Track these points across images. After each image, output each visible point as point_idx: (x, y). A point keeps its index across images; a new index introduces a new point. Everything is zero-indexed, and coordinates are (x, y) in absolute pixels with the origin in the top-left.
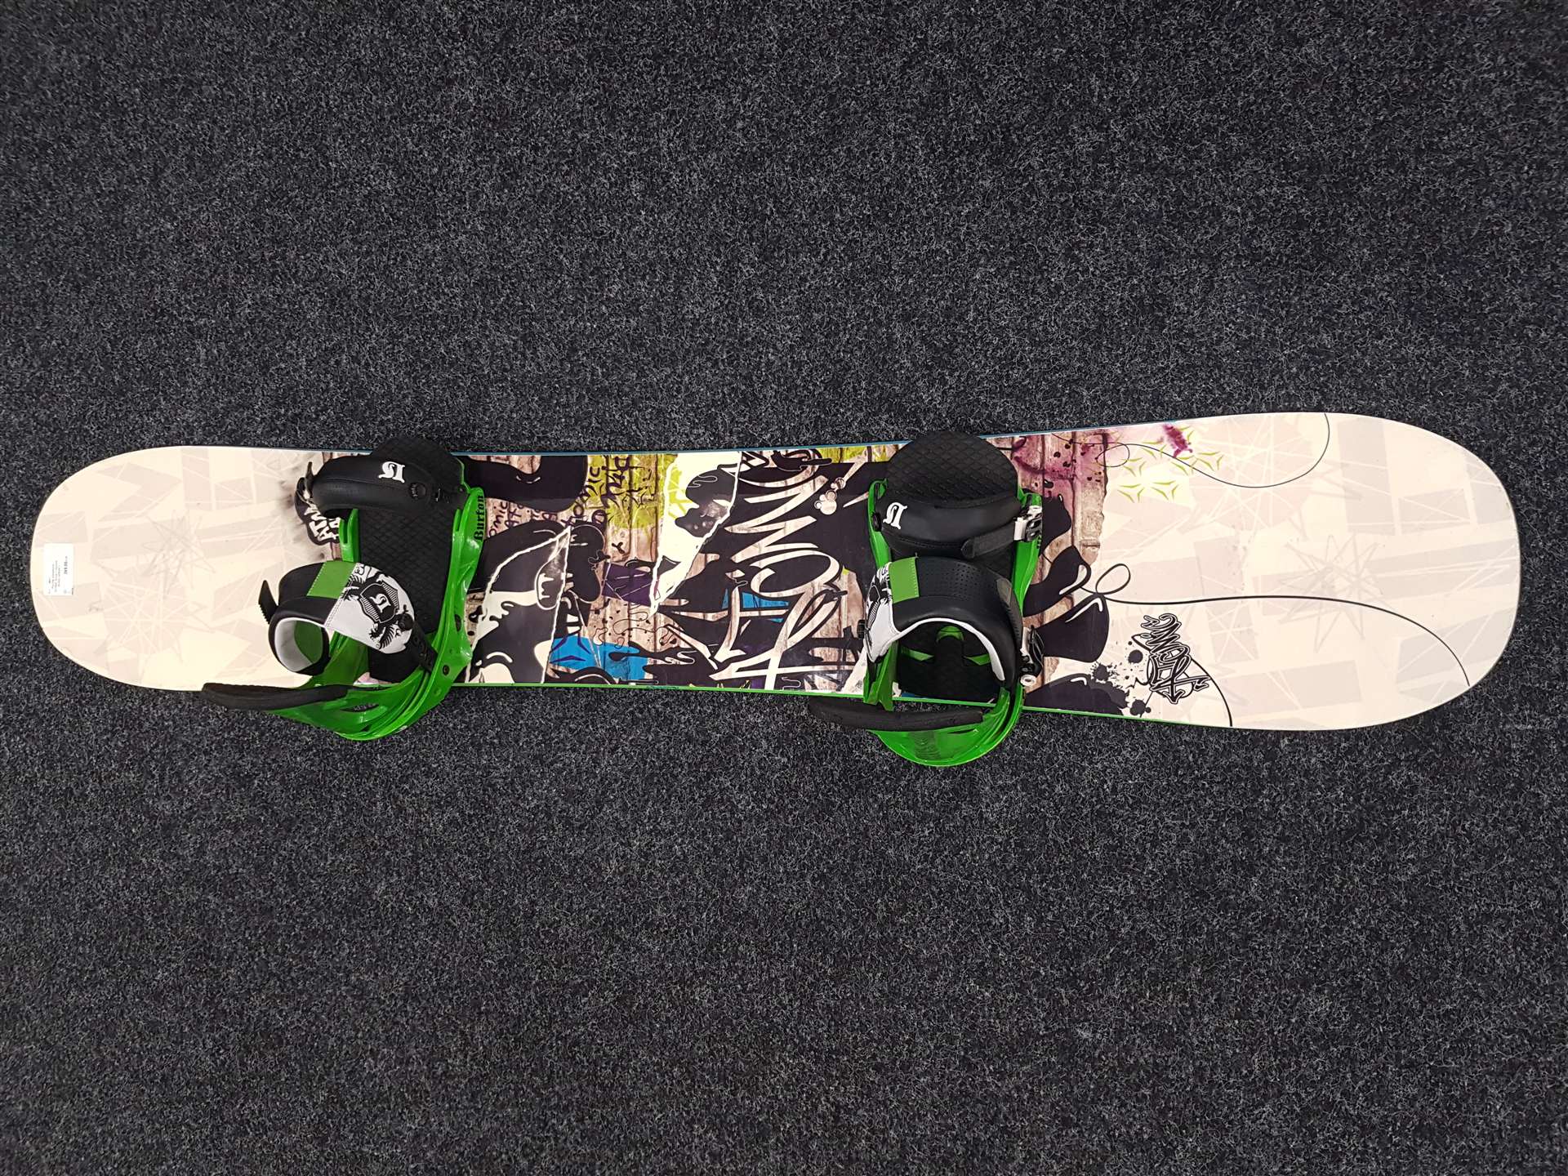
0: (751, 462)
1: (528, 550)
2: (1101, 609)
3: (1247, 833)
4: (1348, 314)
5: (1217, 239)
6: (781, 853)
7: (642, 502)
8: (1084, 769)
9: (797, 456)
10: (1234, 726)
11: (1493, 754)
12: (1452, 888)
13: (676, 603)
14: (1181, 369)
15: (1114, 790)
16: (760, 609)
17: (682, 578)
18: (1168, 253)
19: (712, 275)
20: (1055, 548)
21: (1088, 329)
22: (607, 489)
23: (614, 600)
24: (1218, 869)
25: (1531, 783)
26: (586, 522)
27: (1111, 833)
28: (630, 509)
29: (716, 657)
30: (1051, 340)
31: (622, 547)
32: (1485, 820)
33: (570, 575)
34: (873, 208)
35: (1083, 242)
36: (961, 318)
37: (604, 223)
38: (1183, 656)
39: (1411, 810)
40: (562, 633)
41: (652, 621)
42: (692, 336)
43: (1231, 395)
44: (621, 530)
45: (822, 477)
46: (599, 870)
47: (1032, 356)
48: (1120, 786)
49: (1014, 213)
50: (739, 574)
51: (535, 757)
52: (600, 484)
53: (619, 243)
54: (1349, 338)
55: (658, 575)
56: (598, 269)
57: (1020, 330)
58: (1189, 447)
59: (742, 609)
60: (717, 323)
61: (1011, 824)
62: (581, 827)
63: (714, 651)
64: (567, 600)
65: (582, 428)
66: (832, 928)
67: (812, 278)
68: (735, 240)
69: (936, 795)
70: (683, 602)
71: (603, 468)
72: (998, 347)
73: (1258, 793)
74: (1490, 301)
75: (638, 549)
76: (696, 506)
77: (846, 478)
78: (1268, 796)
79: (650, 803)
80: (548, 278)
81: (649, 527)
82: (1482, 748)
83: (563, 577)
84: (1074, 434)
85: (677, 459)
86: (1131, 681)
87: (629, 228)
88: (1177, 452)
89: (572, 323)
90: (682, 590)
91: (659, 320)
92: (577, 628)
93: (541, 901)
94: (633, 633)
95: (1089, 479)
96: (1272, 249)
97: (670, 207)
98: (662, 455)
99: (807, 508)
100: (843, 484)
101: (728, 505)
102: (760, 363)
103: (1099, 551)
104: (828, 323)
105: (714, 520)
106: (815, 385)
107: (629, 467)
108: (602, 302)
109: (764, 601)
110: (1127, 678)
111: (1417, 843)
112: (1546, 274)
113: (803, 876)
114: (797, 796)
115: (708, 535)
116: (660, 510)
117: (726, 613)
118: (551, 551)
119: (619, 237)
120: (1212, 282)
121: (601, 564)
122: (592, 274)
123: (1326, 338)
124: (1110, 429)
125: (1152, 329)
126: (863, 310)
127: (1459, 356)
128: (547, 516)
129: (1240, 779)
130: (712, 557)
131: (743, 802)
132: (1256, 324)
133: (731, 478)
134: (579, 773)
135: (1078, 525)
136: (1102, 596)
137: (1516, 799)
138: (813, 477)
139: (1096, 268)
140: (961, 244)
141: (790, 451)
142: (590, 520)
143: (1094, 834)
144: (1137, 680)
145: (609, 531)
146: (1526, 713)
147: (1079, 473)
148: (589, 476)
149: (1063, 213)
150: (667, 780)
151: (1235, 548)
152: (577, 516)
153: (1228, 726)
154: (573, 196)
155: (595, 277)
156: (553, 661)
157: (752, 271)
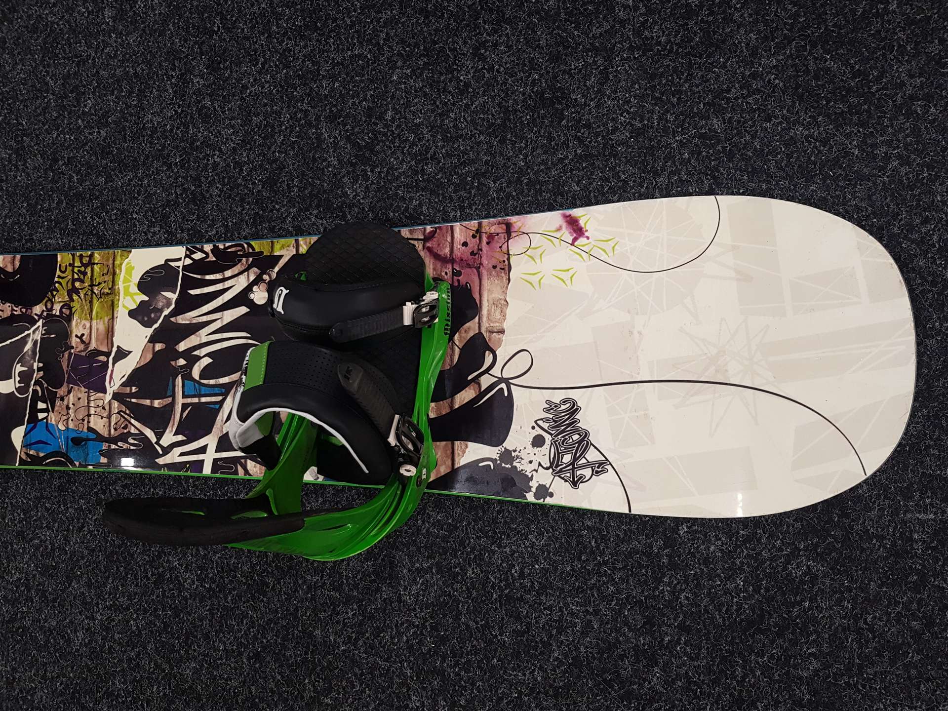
0: (193, 256)
1: (8, 342)
2: (506, 394)
3: (649, 621)
4: (736, 99)
5: (611, 32)
6: (221, 631)
7: (102, 295)
8: (494, 552)
9: (233, 249)
10: (632, 513)
11: (894, 544)
12: (855, 685)
13: (127, 390)
14: (579, 158)
15: (522, 575)
16: (200, 396)
17: (133, 368)
18: (566, 48)
19: (168, 87)
20: (464, 335)
21: (493, 124)
22: (73, 285)
23: (76, 387)
24: (622, 657)
25: (936, 576)
26: (55, 316)
27: (518, 618)
28: (91, 302)
29: (161, 442)
30: (461, 136)
31: (84, 338)
32: (888, 614)
33: (41, 365)
34: (304, 19)
35: (488, 41)
36: (381, 118)
37: (82, 48)
38: (583, 440)
39: (811, 601)
40: (33, 419)
41: (107, 408)
42: (150, 143)
43: (626, 182)
44: (84, 322)
45: (255, 269)
46: (69, 641)
47: (444, 151)
48: (527, 571)
49: (426, 17)
50: (182, 362)
51: (18, 534)
52: (67, 279)
53: (94, 63)
54: (739, 122)
55: (114, 364)
56: (76, 87)
57: (432, 128)
58: (586, 234)
59: (184, 396)
60: (172, 130)
61: (427, 608)
62: (54, 600)
63: (159, 436)
64: (38, 388)
65: (60, 230)
66: (265, 706)
67: (253, 86)
68: (188, 55)
69: (359, 577)
70: (134, 389)
71: (70, 265)
72: (413, 144)
73: (659, 581)
74: (878, 79)
75: (97, 340)
76: (146, 298)
77: (276, 269)
78: (669, 584)
79: (110, 580)
80: (37, 98)
81: (106, 319)
82: (884, 538)
83: (35, 367)
84: (480, 224)
85: (131, 255)
86: (535, 465)
87: (103, 50)
88: (575, 240)
89: (55, 136)
90: (135, 378)
91: (124, 130)
92: (45, 415)
93: (21, 669)
94: (92, 418)
95: (494, 267)
96: (663, 39)
97: (136, 29)
98: (118, 252)
99: (242, 298)
100: (274, 276)
101: (173, 296)
102: (207, 164)
103: (504, 338)
104: (265, 126)
105: (161, 311)
106: (254, 183)
107: (91, 263)
108: (79, 117)
109: (203, 388)
110: (531, 462)
111: (818, 636)
112: (934, 48)
113: (240, 654)
114: (236, 576)
115: (156, 326)
116: (116, 303)
117: (170, 399)
118: (26, 343)
119: (94, 59)
120: (607, 74)
121: (66, 355)
122: (72, 92)
123: (716, 123)
124: (513, 219)
125: (552, 122)
126: (296, 112)
127: (848, 136)
128: (24, 310)
129: (641, 566)
130: (159, 347)
131: (189, 581)
132: (648, 112)
133: (175, 270)
134: (53, 550)
135: (485, 312)
136: (507, 381)
137: (920, 593)
138: (247, 270)
139: (500, 65)
140: (380, 49)
141: (227, 244)
142: (58, 314)
143: (503, 619)
144: (540, 464)
145: (74, 323)
146: (928, 501)
147: (485, 262)
148: (58, 273)
149: (471, 16)
150: (125, 558)
151: (631, 333)
152: (48, 310)
153: (627, 512)
154: (58, 25)
155: (74, 95)
156: (26, 445)
157: (202, 82)
